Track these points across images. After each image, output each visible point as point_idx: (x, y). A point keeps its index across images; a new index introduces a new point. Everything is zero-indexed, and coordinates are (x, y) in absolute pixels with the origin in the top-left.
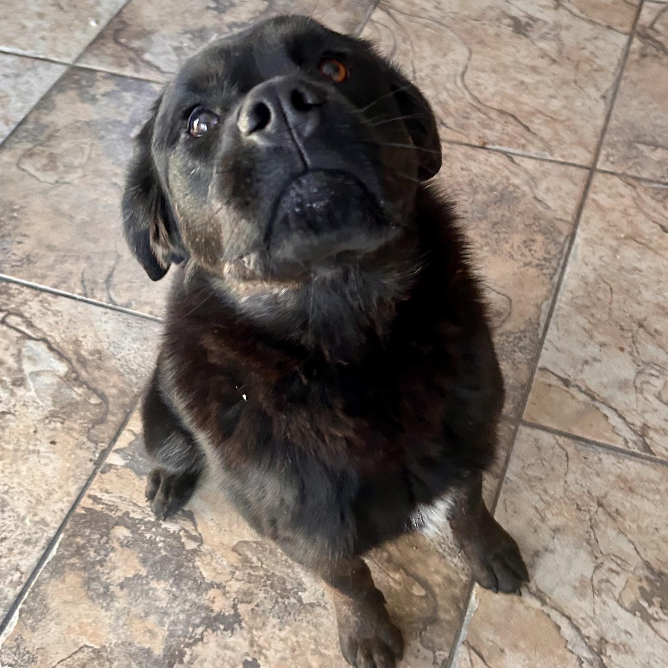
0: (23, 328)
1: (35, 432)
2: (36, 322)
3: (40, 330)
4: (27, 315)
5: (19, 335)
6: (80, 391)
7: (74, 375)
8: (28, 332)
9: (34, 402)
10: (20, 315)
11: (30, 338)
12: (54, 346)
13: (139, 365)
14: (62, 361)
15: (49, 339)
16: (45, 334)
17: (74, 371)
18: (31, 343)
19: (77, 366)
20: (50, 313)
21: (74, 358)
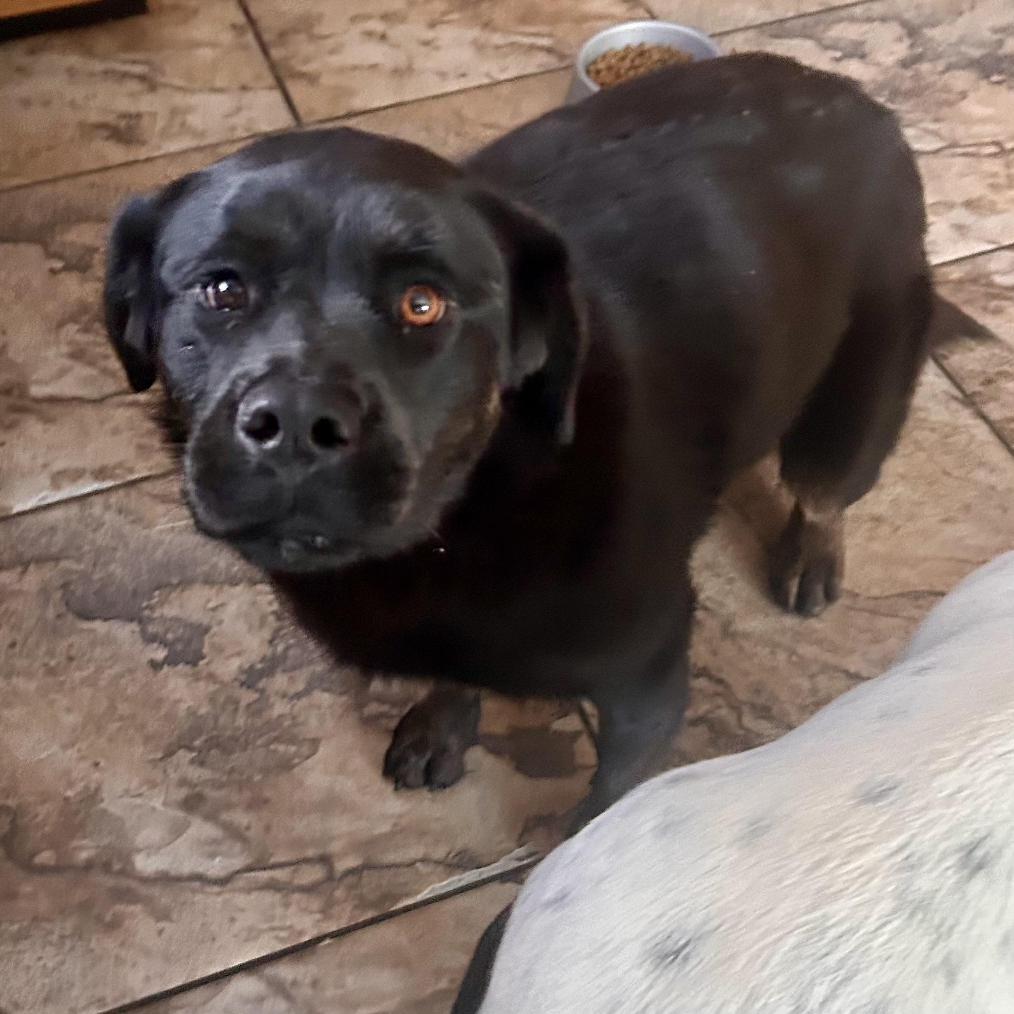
0: (280, 875)
1: (96, 764)
2: (269, 898)
3: (249, 891)
4: (296, 897)
5: (273, 860)
6: (83, 855)
7: (116, 867)
8: (264, 875)
9: (140, 795)
10: (309, 890)
11: (249, 869)
12: (197, 884)
13: (19, 952)
14: (157, 872)
15: (216, 889)
16: (233, 890)
17: (122, 873)
18: (238, 863)
19: (124, 883)
20: (265, 926)
21: (143, 890)
